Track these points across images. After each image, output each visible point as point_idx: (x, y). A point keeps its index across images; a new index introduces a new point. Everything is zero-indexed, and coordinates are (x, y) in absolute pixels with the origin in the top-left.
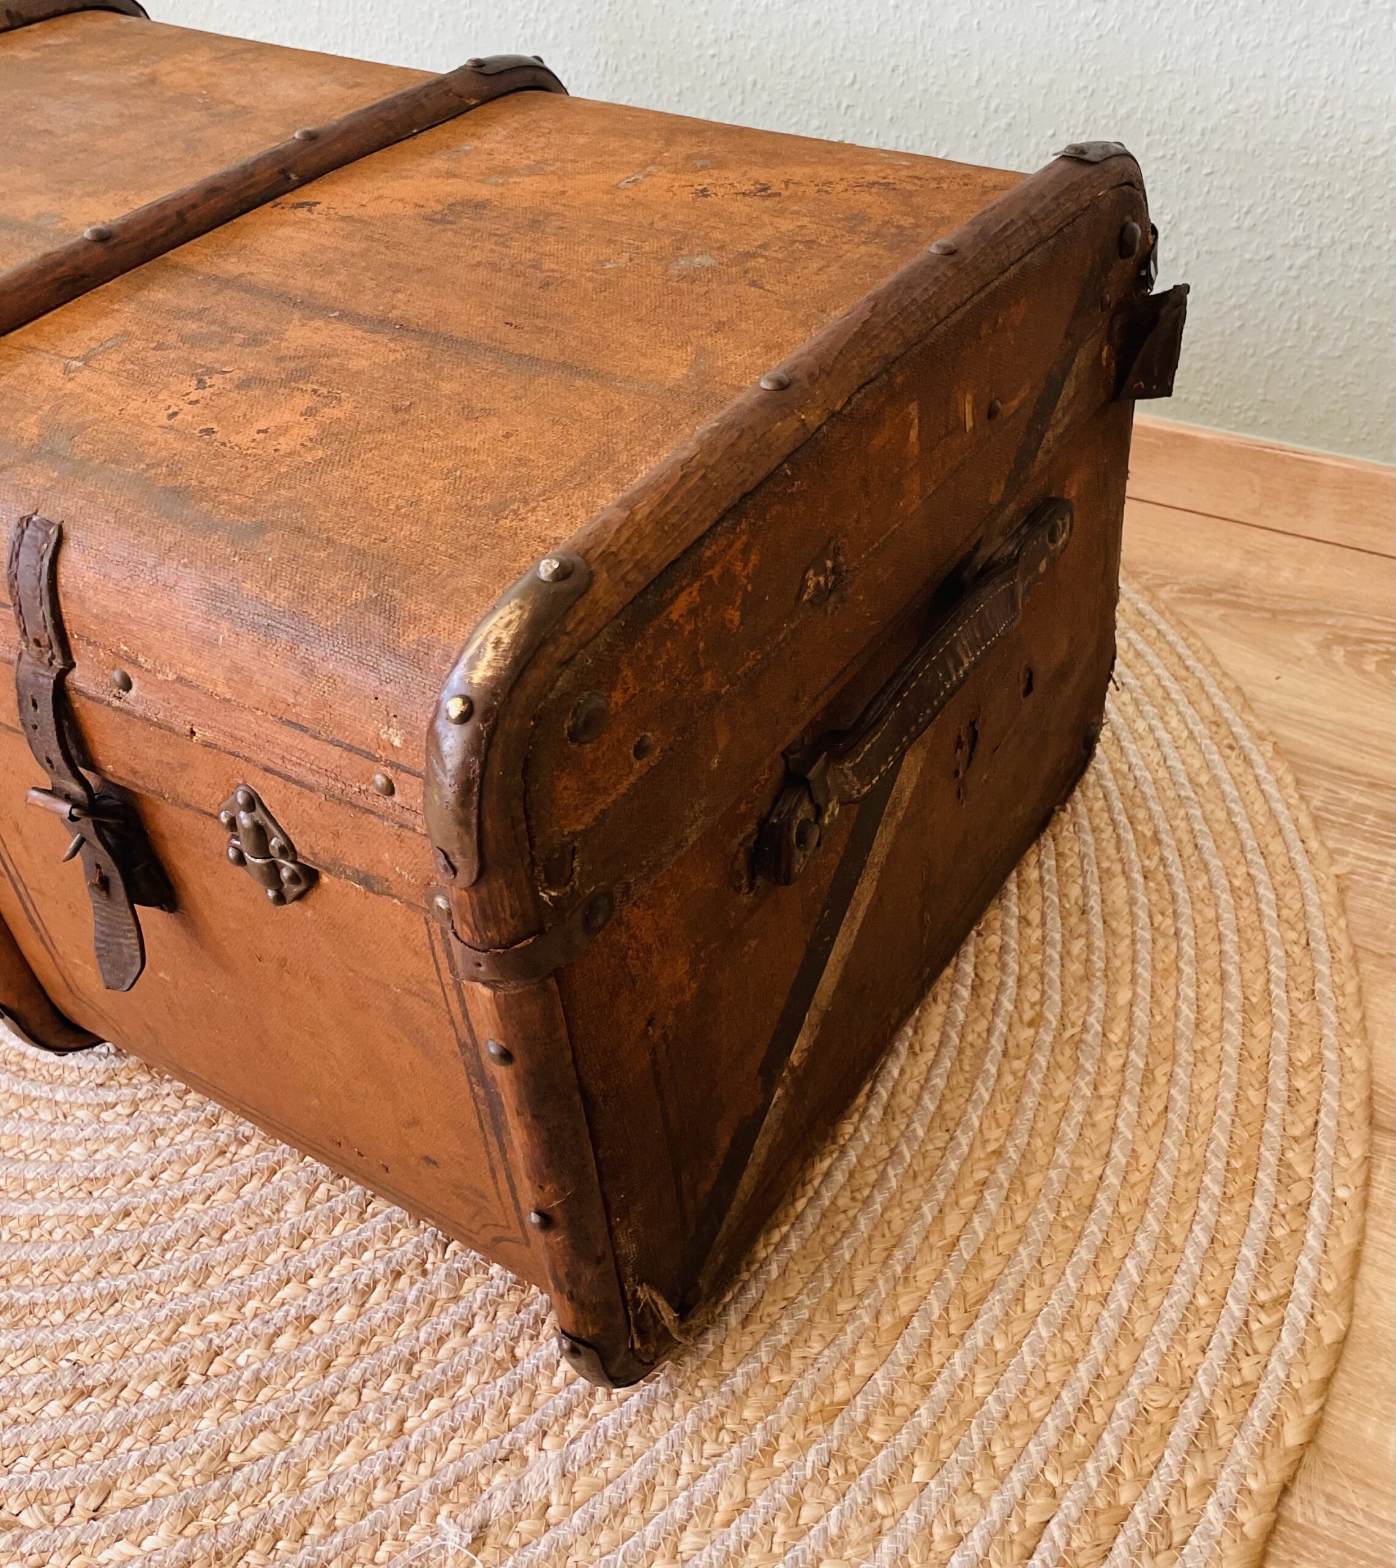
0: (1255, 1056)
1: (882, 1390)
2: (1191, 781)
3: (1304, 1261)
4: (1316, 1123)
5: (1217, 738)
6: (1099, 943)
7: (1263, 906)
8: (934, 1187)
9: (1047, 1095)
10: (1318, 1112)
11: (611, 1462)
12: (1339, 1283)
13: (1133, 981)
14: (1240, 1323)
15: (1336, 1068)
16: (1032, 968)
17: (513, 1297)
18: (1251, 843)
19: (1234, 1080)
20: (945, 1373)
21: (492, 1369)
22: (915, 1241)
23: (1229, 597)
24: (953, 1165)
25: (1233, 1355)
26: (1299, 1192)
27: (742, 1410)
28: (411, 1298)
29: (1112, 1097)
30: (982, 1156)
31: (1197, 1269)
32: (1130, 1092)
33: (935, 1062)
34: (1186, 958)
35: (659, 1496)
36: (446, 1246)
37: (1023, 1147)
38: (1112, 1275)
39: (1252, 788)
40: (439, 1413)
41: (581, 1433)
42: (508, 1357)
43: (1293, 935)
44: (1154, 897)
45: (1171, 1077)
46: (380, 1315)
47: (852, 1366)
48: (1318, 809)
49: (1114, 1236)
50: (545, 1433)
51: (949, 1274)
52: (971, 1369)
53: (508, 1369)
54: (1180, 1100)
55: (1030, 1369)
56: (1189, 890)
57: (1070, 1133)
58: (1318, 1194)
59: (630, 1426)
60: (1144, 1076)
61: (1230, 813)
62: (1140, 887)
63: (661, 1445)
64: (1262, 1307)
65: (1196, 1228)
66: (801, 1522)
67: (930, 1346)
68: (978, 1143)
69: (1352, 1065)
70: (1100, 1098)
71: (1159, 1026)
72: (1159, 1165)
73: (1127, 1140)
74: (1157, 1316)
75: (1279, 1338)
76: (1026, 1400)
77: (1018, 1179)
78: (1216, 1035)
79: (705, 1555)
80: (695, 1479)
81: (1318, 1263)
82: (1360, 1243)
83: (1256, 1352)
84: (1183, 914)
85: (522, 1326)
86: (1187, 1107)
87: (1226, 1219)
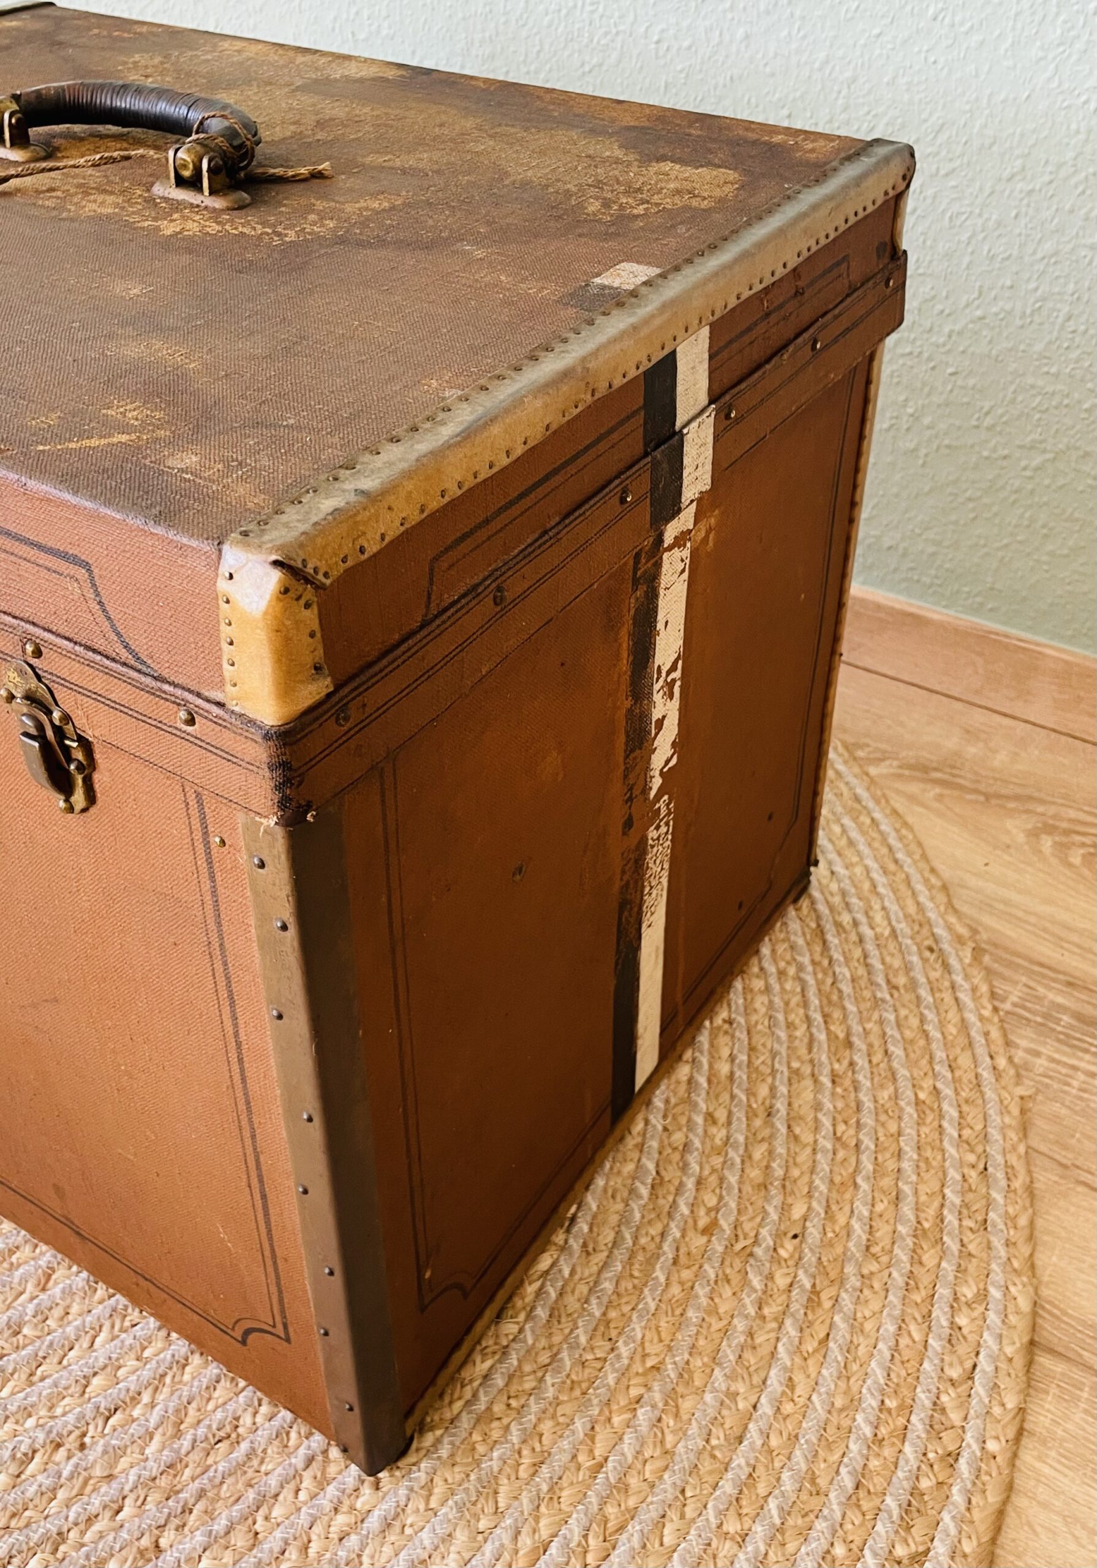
0: (921, 1286)
2: (888, 982)
3: (946, 1517)
4: (975, 1366)
5: (918, 939)
6: (780, 1150)
7: (945, 1124)
8: (589, 1401)
9: (711, 1311)
10: (978, 1354)
12: (979, 1545)
15: (1000, 1307)
16: (713, 1171)
17: (163, 1482)
18: (940, 1055)
19: (897, 1312)
21: (135, 1559)
22: (563, 1458)
23: (946, 777)
24: (611, 1379)
26: (949, 1441)
28: (66, 1473)
29: (775, 1319)
30: (640, 1370)
31: (838, 1515)
32: (793, 1315)
33: (605, 1265)
34: (864, 1173)
36: (108, 1419)
37: (681, 1365)
38: (754, 1513)
39: (947, 996)
42: (152, 1547)
43: (971, 1158)
44: (839, 1105)
45: (835, 1302)
46: (35, 1488)
49: (760, 1470)
51: (592, 1498)
53: (149, 1560)
54: (842, 1329)
56: (874, 1099)
57: (729, 1354)
58: (969, 1446)
60: (809, 1300)
61: (923, 1020)
62: (827, 1092)
65: (843, 1470)
68: (638, 1358)
69: (1016, 1306)
70: (763, 1318)
71: (830, 1244)
72: (814, 1398)
73: (784, 1367)
77: (672, 1397)
78: (885, 1259)
81: (961, 1521)
82: (1006, 1501)
84: (866, 1125)
85: (169, 1514)
86: (847, 1337)
87: (874, 1464)
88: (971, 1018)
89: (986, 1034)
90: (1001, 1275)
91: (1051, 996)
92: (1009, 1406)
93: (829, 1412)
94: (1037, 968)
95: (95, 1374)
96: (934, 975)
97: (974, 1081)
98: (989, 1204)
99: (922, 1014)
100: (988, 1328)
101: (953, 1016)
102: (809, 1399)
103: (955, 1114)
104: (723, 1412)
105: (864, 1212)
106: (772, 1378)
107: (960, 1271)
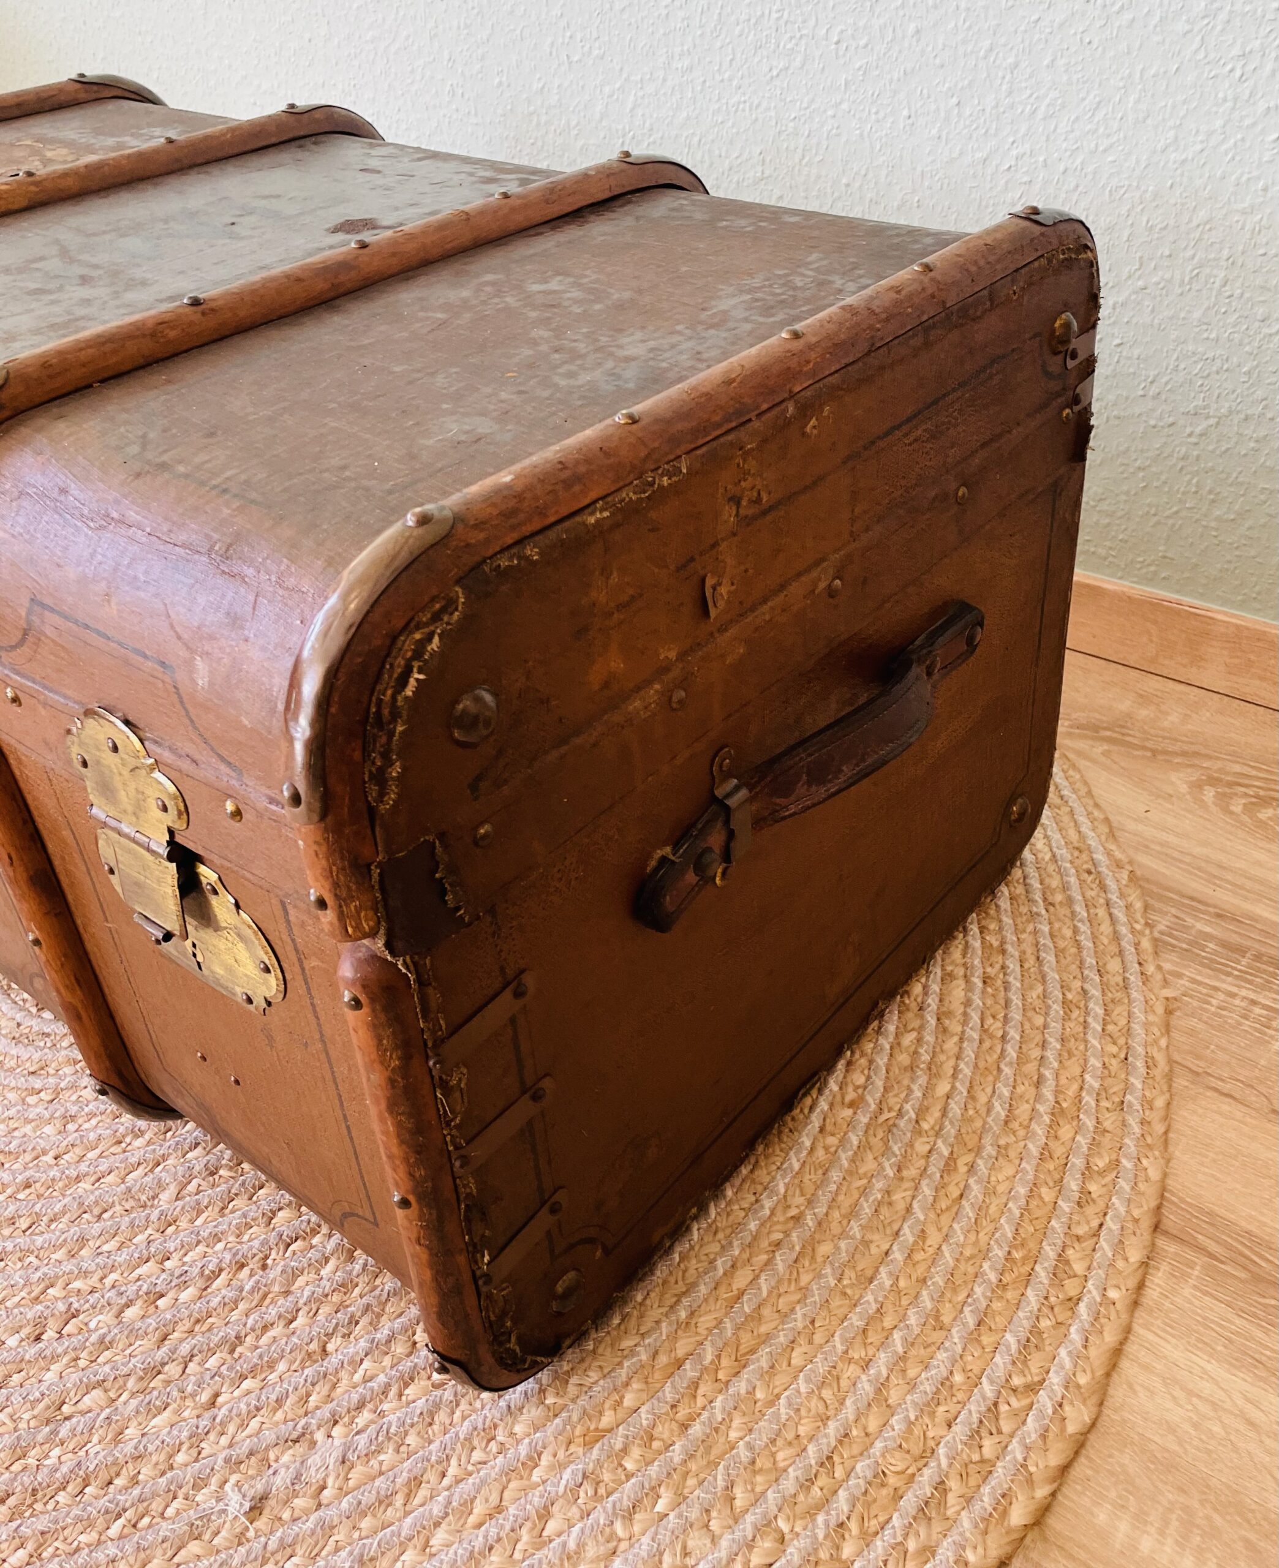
0: (1055, 1156)
1: (645, 1423)
2: (1045, 900)
3: (1063, 1352)
4: (1101, 1225)
5: (1078, 862)
6: (929, 1038)
7: (1090, 1020)
8: (731, 1243)
9: (851, 1173)
10: (1105, 1214)
11: (387, 1457)
12: (1094, 1378)
13: (954, 1076)
14: (990, 1403)
15: (1131, 1176)
17: (336, 1298)
18: (1090, 961)
19: (1030, 1177)
20: (705, 1415)
21: (302, 1361)
22: (703, 1290)
23: (1115, 735)
24: (753, 1226)
25: (978, 1432)
26: (1071, 1287)
27: (513, 1424)
28: (247, 1288)
29: (913, 1180)
30: (782, 1219)
31: (959, 1349)
32: (930, 1177)
34: (1007, 1059)
35: (423, 1493)
36: (289, 1245)
37: (821, 1216)
38: (878, 1343)
39: (1101, 912)
40: (248, 1392)
41: (367, 1426)
42: (319, 1350)
43: (1114, 1049)
44: (989, 1002)
45: (972, 1168)
46: (218, 1299)
47: (622, 1397)
48: (1161, 933)
49: (889, 1307)
50: (336, 1422)
51: (728, 1324)
52: (729, 1414)
53: (316, 1361)
54: (976, 1189)
55: (783, 1421)
56: (1024, 999)
57: (867, 1209)
58: (1089, 1292)
59: (412, 1425)
60: (947, 1164)
61: (1076, 931)
62: (978, 991)
63: (434, 1447)
64: (1014, 1391)
65: (967, 1310)
66: (545, 1534)
67: (697, 1388)
68: (780, 1208)
69: (1147, 1175)
70: (902, 1179)
71: (971, 1120)
72: (944, 1247)
73: (918, 1220)
74: (912, 1385)
75: (1024, 1422)
76: (774, 1449)
77: (810, 1246)
78: (1021, 1133)
79: (451, 1551)
80: (458, 1481)
81: (1076, 1357)
82: (1123, 1342)
83: (1000, 1432)
84: (1012, 1019)
85: (337, 1324)
86: (981, 1197)
87: (997, 1305)
88: (1123, 930)
89: (1137, 945)
90: (1133, 1148)
91: (1199, 926)
92: (1132, 1260)
93: (958, 1260)
94: (1187, 902)
95: (280, 1209)
96: (1090, 894)
97: (1121, 984)
98: (1127, 1088)
99: (1075, 926)
100: (1118, 1193)
101: (1106, 928)
102: (939, 1248)
103: (1100, 1011)
104: (857, 1256)
105: (1006, 1092)
106: (906, 1230)
107: (1094, 1144)
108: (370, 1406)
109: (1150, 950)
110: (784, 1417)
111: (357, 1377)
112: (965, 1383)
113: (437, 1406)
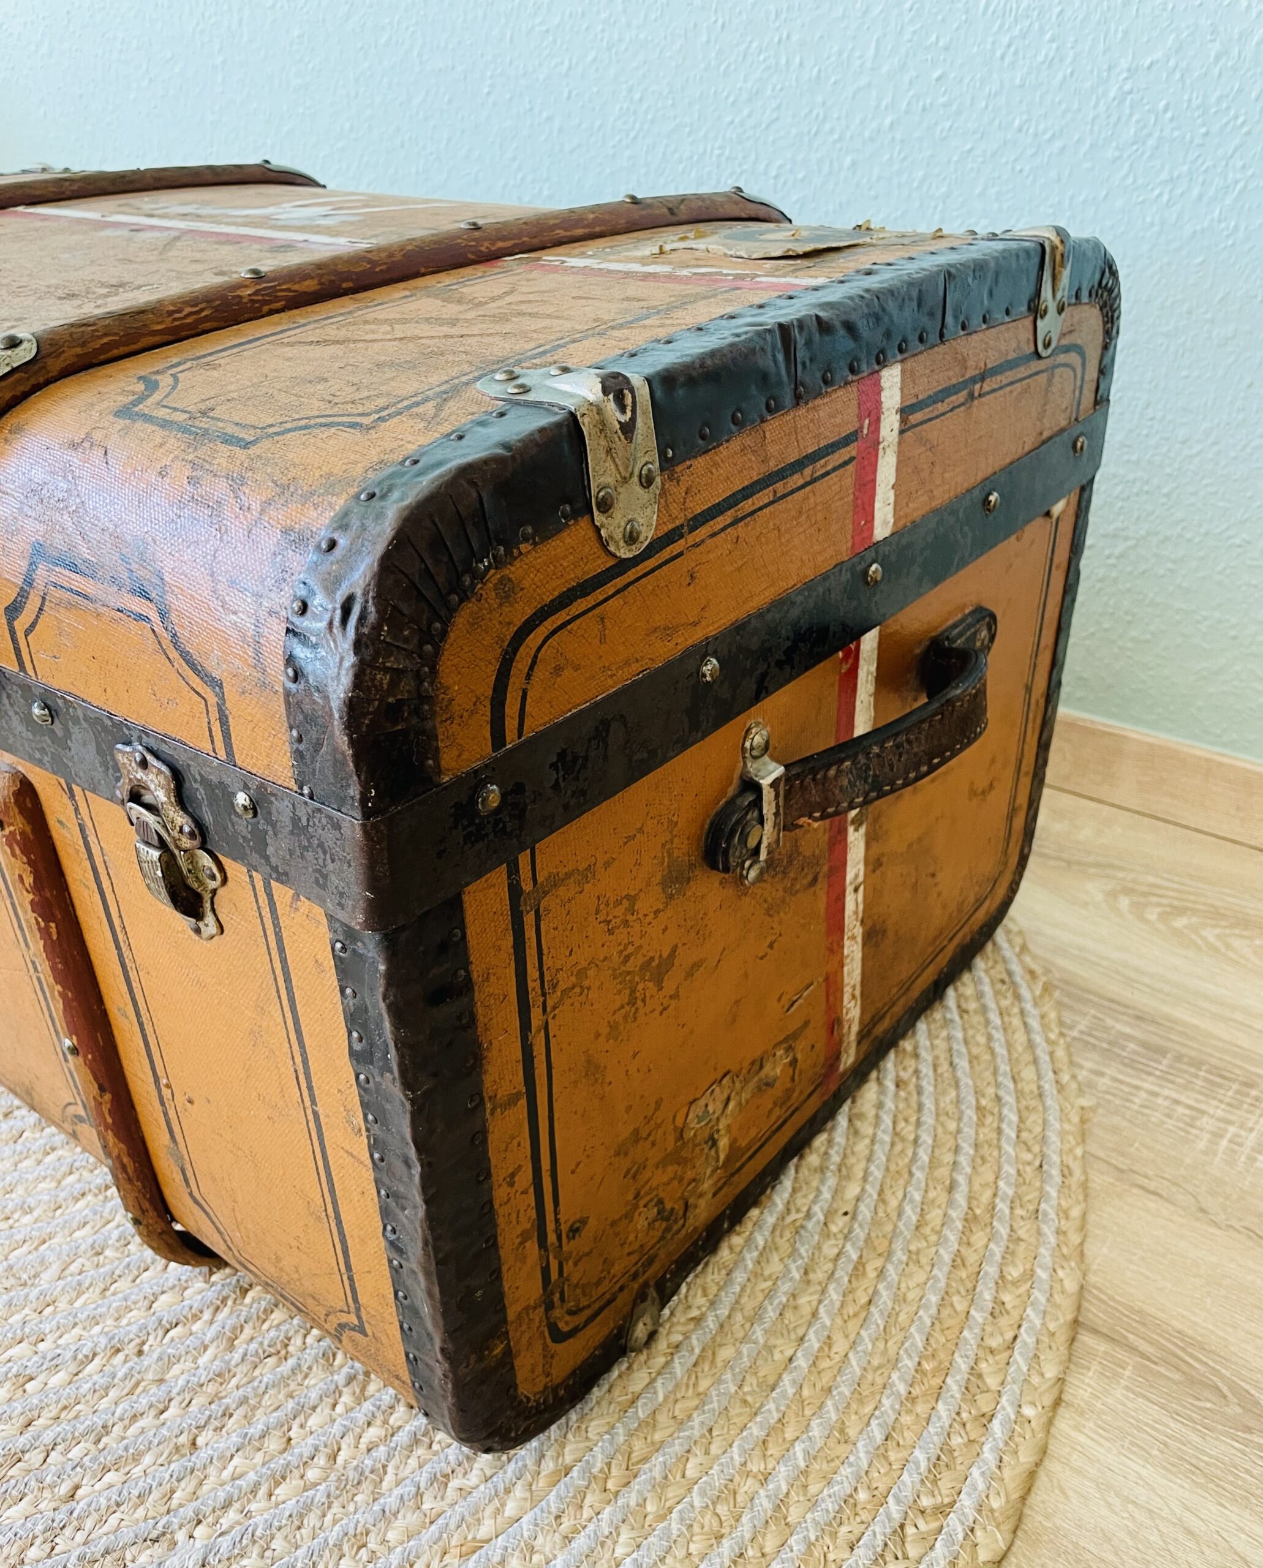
88: (1038, 1039)
89: (1051, 1054)
90: (1049, 1258)
91: (1119, 1027)
92: (1048, 1375)
93: (865, 1369)
94: (1106, 1003)
95: (163, 1292)
96: (1005, 1003)
98: (1043, 1196)
100: (1032, 1304)
101: (1020, 1037)
102: (846, 1355)
103: (1014, 1118)
104: (760, 1362)
105: (917, 1197)
106: (811, 1335)
107: (1008, 1253)
108: (237, 1506)
109: (1066, 1059)
110: (675, 1532)
111: (226, 1474)
112: (869, 1502)
113: (308, 1508)
